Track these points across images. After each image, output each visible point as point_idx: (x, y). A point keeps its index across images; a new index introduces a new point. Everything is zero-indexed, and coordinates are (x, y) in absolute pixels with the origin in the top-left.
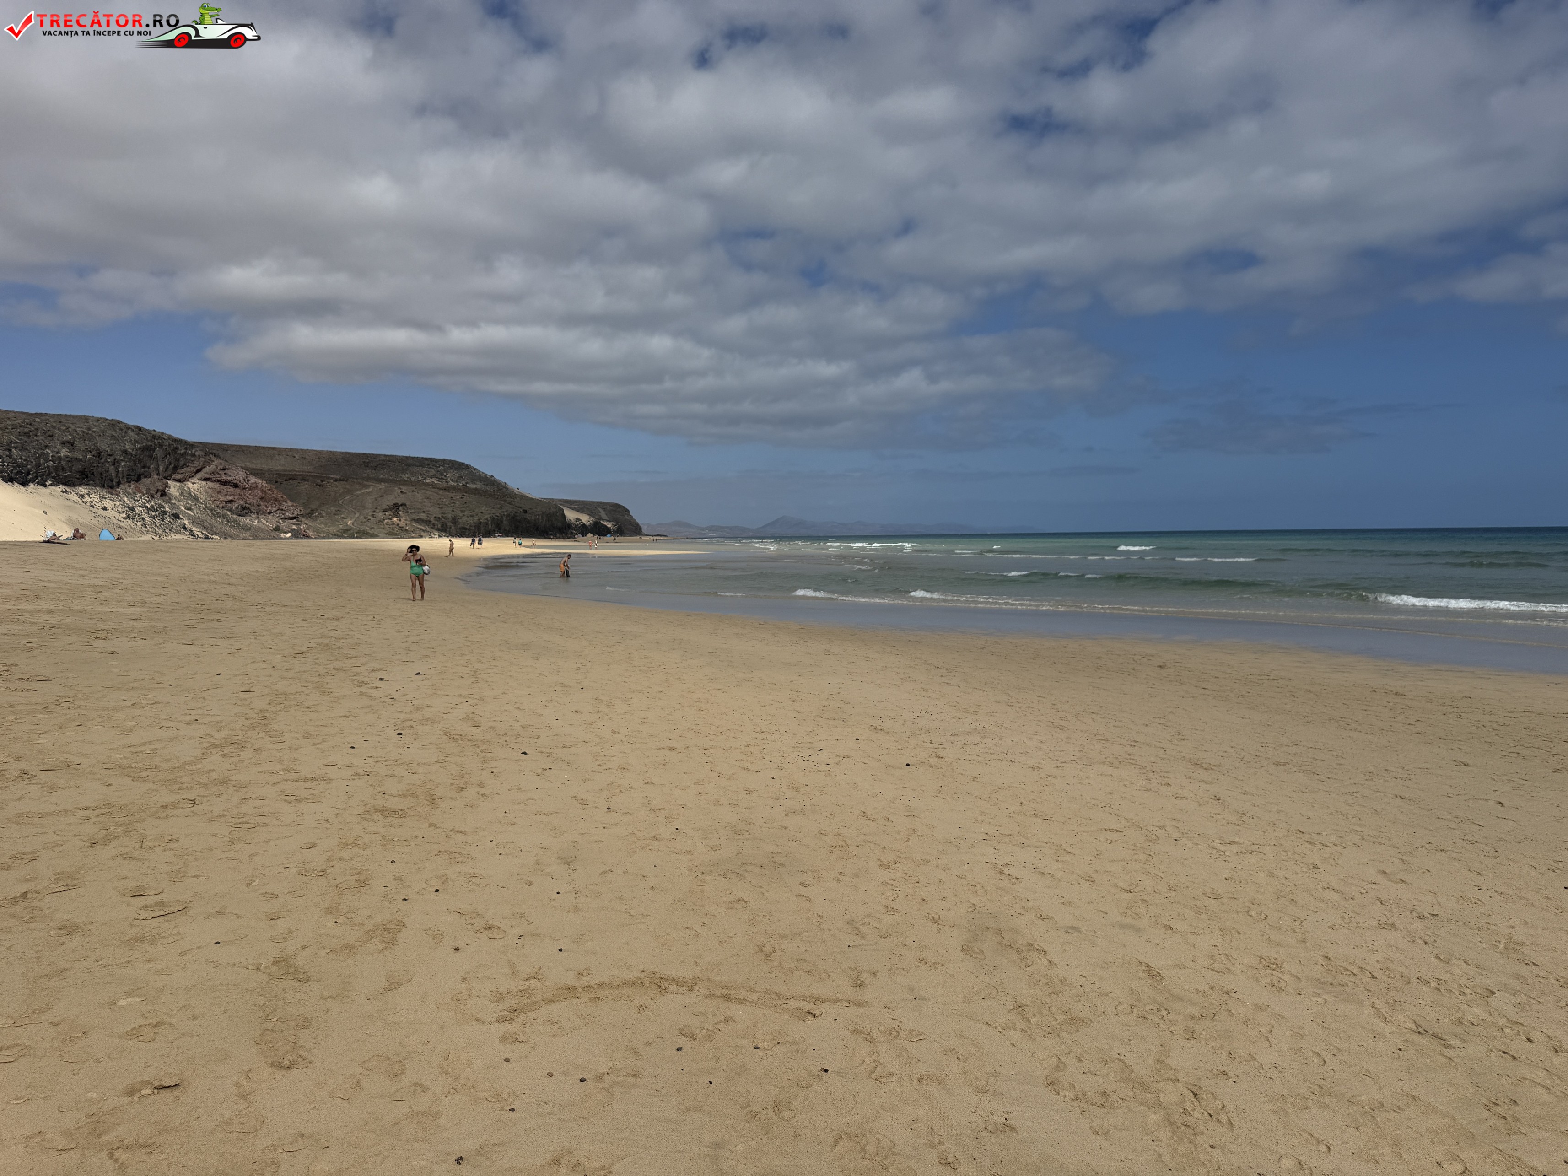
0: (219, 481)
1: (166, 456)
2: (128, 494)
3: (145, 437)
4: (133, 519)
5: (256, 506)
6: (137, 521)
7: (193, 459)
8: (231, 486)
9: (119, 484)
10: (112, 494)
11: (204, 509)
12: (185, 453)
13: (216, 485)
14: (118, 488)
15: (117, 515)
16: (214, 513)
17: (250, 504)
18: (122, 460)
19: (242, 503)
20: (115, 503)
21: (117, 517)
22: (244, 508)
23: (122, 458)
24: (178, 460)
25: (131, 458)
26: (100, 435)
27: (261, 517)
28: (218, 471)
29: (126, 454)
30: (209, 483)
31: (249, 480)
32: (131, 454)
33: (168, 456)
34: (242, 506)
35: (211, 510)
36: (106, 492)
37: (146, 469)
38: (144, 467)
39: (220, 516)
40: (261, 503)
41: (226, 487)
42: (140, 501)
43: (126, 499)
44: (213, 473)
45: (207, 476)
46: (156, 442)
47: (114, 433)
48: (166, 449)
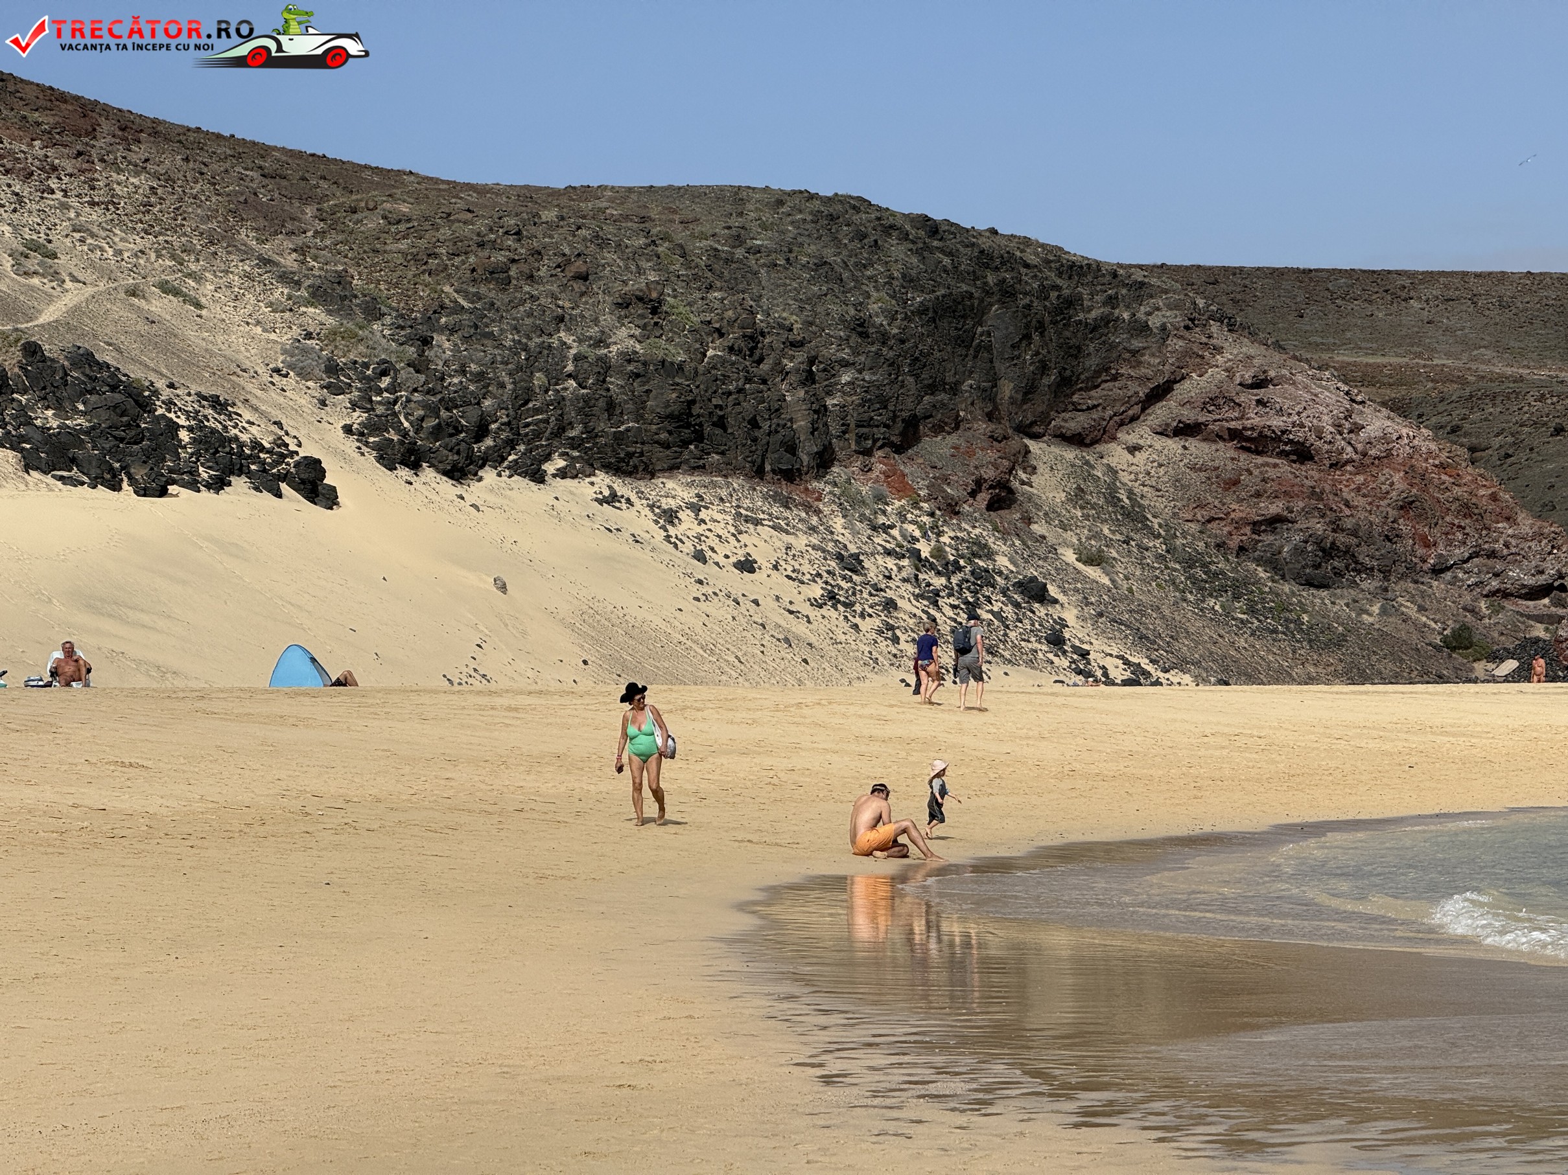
0: (1234, 435)
1: (1027, 337)
2: (849, 503)
3: (947, 261)
4: (848, 605)
5: (1379, 541)
6: (862, 616)
7: (1136, 344)
8: (1283, 454)
9: (824, 461)
10: (787, 503)
11: (1160, 558)
12: (1106, 321)
13: (1224, 454)
14: (818, 477)
15: (789, 590)
16: (1200, 573)
17: (1354, 533)
18: (845, 364)
19: (1319, 527)
20: (790, 539)
21: (786, 600)
22: (1328, 552)
23: (845, 354)
24: (1076, 352)
25: (878, 354)
26: (775, 264)
27: (1397, 588)
28: (1232, 389)
29: (864, 335)
30: (1193, 444)
31: (1356, 429)
32: (884, 338)
33: (1036, 337)
34: (1319, 543)
35: (1189, 563)
36: (765, 498)
37: (942, 397)
38: (932, 389)
39: (1223, 589)
40: (1404, 526)
41: (1260, 460)
42: (895, 532)
43: (838, 523)
44: (1212, 402)
45: (1190, 415)
46: (991, 279)
47: (829, 254)
48: (1028, 307)
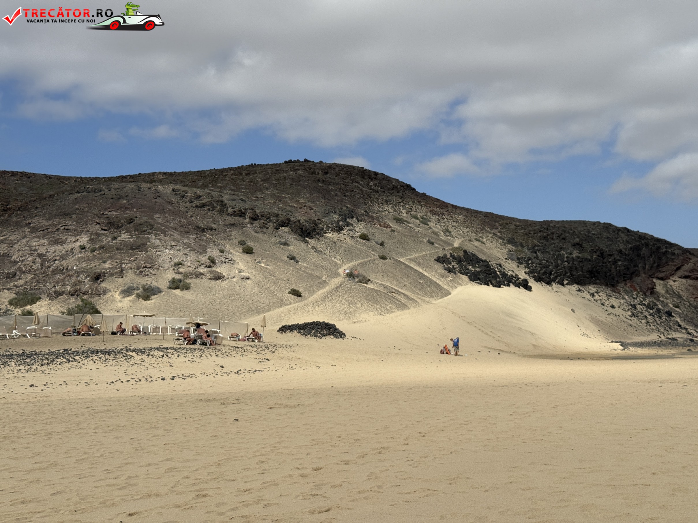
2: (627, 293)
3: (633, 238)
4: (638, 317)
6: (641, 319)
7: (672, 258)
9: (619, 282)
10: (615, 292)
11: (689, 306)
12: (666, 252)
14: (618, 286)
15: (623, 312)
18: (619, 260)
20: (619, 300)
21: (624, 315)
23: (618, 258)
24: (661, 259)
25: (626, 258)
26: (598, 238)
29: (621, 253)
32: (626, 255)
33: (653, 255)
36: (611, 291)
37: (637, 268)
38: (635, 266)
42: (638, 299)
43: (626, 297)
44: (692, 271)
46: (643, 242)
47: (608, 235)
48: (651, 248)
